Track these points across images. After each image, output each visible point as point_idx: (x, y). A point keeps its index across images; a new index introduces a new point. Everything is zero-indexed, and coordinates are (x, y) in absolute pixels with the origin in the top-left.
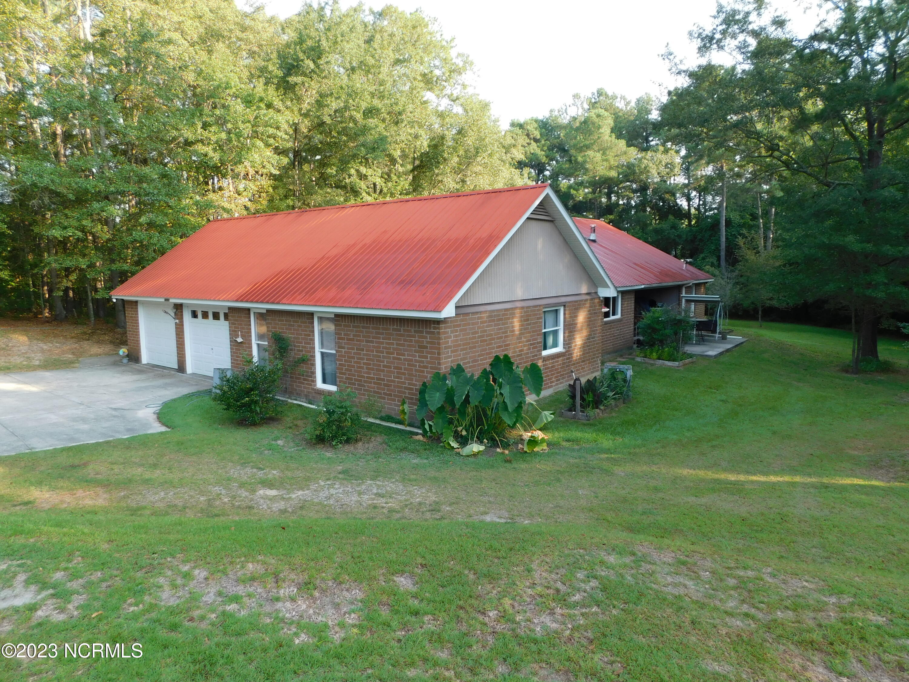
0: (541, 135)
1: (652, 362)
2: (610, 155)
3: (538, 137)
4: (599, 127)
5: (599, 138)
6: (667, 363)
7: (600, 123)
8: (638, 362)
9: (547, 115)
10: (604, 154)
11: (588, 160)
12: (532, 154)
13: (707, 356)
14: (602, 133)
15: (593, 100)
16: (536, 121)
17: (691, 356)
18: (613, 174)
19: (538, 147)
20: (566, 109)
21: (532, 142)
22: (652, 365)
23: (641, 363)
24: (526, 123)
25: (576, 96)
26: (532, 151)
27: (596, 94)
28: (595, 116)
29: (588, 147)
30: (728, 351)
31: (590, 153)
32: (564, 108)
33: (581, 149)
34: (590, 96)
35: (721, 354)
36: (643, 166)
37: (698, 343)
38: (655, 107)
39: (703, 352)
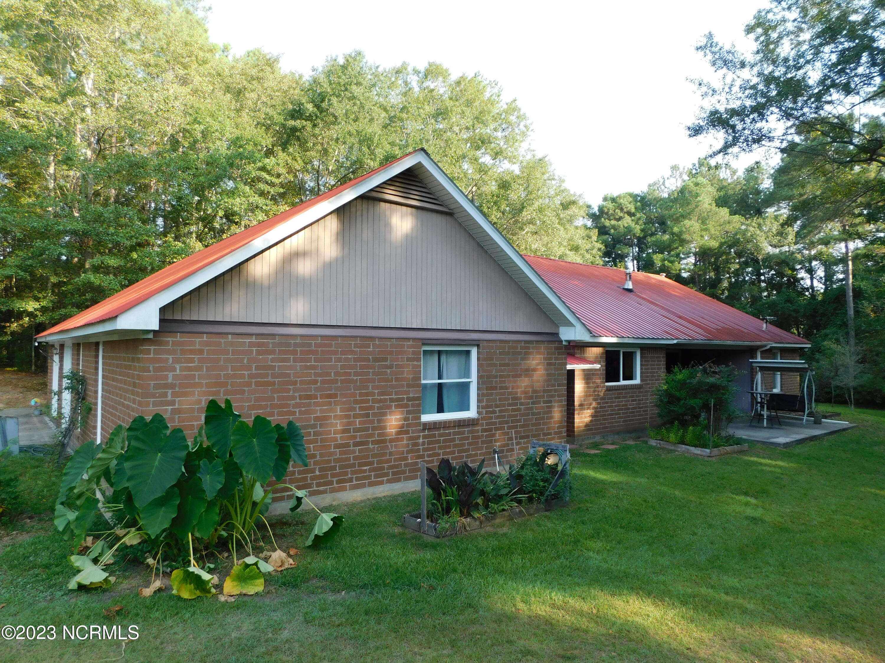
0: (636, 208)
1: (673, 448)
2: (711, 225)
3: (633, 210)
4: (697, 195)
5: (697, 206)
6: (693, 449)
7: (698, 191)
8: (651, 447)
9: (645, 189)
10: (703, 223)
11: (684, 230)
12: (626, 228)
13: (773, 444)
14: (700, 201)
15: (694, 172)
16: (631, 195)
17: (739, 442)
18: (714, 244)
19: (632, 220)
20: (664, 181)
21: (626, 215)
22: (670, 451)
23: (654, 448)
24: (619, 197)
25: (674, 168)
26: (626, 225)
27: (697, 165)
28: (692, 184)
29: (684, 217)
30: (812, 438)
31: (687, 222)
32: (662, 181)
33: (677, 220)
34: (691, 167)
35: (800, 442)
36: (749, 234)
37: (771, 426)
38: (767, 175)
39: (768, 439)
